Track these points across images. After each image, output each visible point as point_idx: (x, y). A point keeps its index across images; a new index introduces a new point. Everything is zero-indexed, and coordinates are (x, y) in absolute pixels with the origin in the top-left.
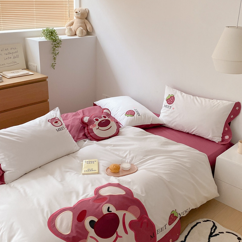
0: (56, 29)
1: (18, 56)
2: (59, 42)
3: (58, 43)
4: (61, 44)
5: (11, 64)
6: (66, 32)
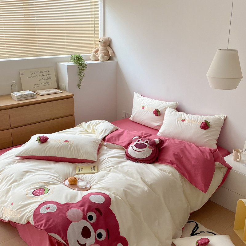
0: (83, 56)
1: (50, 78)
3: (84, 67)
4: (86, 67)
5: (45, 84)
6: (91, 57)
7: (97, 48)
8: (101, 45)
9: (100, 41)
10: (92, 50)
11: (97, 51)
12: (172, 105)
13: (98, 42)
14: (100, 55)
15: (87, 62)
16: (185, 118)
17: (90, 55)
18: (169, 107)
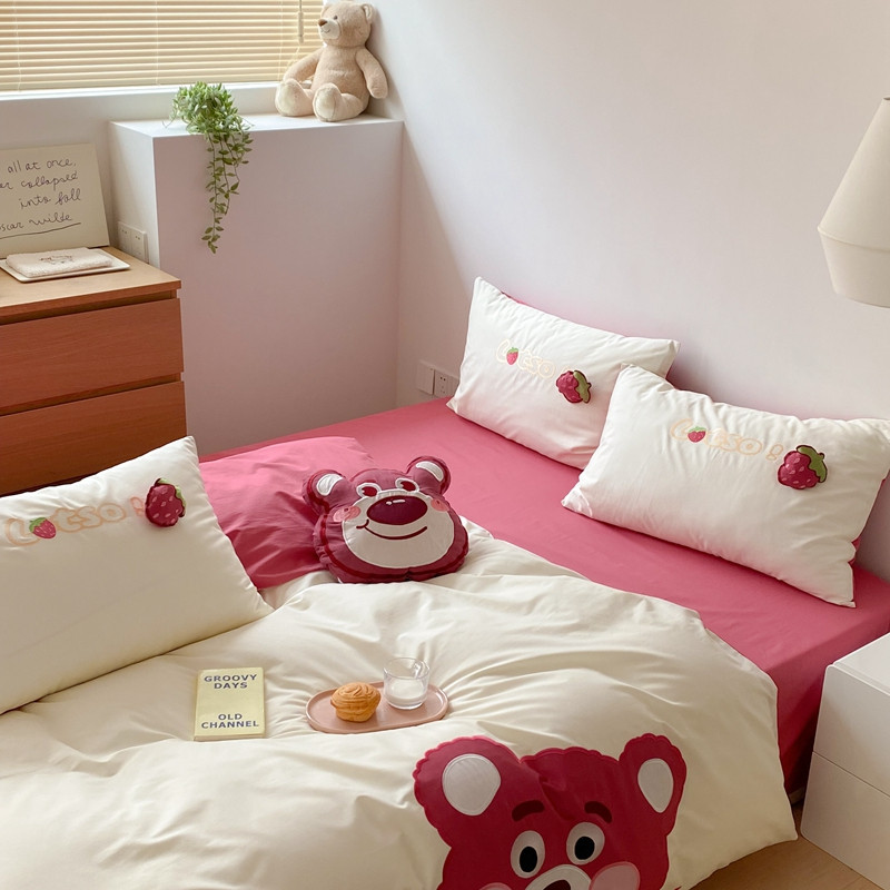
0: (233, 91)
1: (75, 194)
2: (240, 142)
3: (236, 148)
4: (248, 150)
5: (48, 226)
6: (277, 100)
7: (309, 56)
8: (330, 42)
9: (323, 23)
10: (283, 64)
11: (310, 69)
12: (650, 355)
13: (313, 24)
14: (321, 87)
15: (254, 124)
16: (704, 426)
17: (275, 89)
18: (636, 364)
